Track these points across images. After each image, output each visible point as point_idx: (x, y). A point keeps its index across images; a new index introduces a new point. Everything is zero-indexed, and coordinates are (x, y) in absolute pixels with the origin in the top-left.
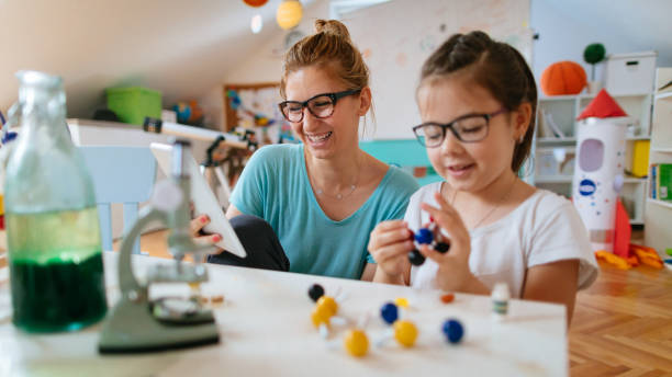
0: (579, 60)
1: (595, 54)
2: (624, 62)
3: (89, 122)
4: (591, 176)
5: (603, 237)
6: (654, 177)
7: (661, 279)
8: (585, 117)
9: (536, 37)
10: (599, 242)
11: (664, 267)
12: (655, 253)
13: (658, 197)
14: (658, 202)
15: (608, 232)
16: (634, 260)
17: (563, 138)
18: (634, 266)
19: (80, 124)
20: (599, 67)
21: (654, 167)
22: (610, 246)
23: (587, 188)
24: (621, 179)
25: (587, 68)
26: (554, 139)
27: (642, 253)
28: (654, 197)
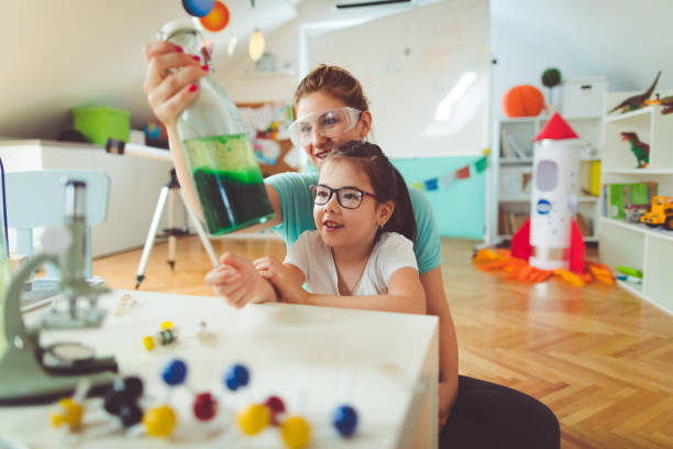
0: (537, 83)
1: (552, 78)
2: (578, 86)
3: (52, 143)
4: (546, 196)
5: (560, 255)
6: (605, 197)
7: (612, 296)
8: (540, 138)
9: (495, 62)
10: (556, 259)
11: (615, 284)
12: (608, 269)
13: (609, 214)
14: (609, 221)
15: (565, 250)
16: (588, 277)
17: (524, 159)
18: (588, 283)
19: (43, 145)
20: (556, 90)
21: (605, 186)
22: (567, 264)
23: (544, 207)
24: (575, 198)
25: (545, 91)
26: (514, 159)
27: (595, 270)
28: (606, 216)
